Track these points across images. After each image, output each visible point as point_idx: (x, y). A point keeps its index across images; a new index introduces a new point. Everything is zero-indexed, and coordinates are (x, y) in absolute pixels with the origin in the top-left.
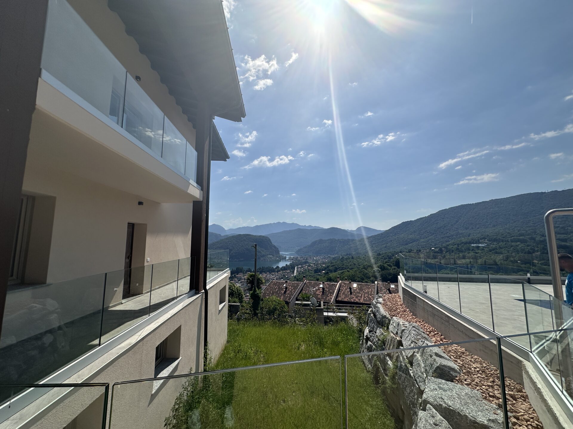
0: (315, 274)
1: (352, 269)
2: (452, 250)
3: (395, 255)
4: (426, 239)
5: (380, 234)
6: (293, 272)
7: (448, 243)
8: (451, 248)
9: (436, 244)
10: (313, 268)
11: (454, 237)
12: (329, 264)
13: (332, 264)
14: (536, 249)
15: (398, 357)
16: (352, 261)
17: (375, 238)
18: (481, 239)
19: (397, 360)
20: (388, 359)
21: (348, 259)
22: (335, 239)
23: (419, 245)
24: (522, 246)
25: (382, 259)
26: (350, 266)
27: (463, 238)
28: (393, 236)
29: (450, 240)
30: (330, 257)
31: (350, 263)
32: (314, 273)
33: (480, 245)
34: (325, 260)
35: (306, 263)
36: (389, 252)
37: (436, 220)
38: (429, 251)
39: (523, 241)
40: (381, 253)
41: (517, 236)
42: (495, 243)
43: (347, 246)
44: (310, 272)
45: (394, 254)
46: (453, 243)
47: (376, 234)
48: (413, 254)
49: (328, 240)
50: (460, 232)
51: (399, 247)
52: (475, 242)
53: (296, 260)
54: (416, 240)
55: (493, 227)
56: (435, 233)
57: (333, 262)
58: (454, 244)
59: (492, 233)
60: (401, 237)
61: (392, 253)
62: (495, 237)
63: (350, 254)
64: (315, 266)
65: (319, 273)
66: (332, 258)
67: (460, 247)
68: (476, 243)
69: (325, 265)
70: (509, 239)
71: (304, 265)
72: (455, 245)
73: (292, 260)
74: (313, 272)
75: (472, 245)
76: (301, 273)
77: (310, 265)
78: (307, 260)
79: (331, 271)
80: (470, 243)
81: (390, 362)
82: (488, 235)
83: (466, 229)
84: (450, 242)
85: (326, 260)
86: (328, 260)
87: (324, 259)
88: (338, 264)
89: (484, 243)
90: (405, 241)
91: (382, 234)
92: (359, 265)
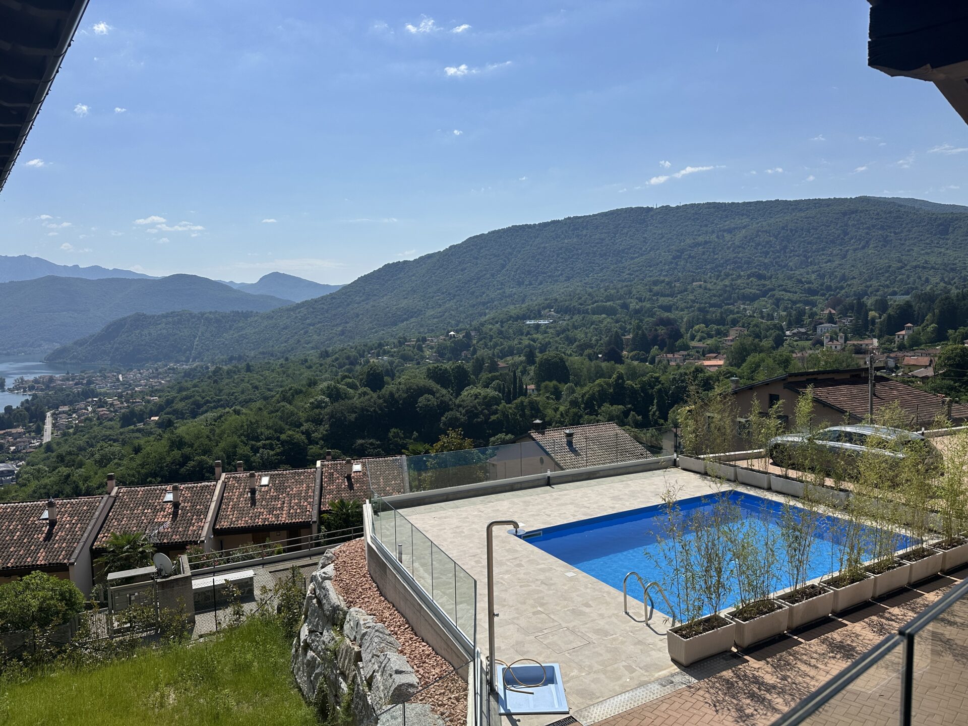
0: (126, 429)
1: (247, 402)
2: (490, 336)
3: (366, 353)
4: (440, 310)
5: (328, 296)
6: (39, 431)
7: (483, 319)
8: (488, 331)
9: (459, 322)
10: (116, 411)
11: (495, 303)
12: (174, 394)
13: (184, 393)
14: (628, 327)
15: (355, 677)
16: (246, 380)
17: (313, 308)
18: (544, 308)
19: (353, 681)
20: (342, 680)
21: (234, 372)
22: (190, 314)
23: (422, 326)
24: (608, 323)
25: (333, 366)
26: (243, 392)
27: (512, 307)
28: (363, 301)
29: (487, 311)
30: (173, 369)
31: (243, 385)
32: (121, 427)
33: (542, 322)
34: (156, 380)
35: (87, 394)
36: (352, 348)
37: (460, 262)
38: (444, 340)
39: (611, 312)
40: (330, 349)
41: (602, 301)
42: (567, 317)
43: (232, 332)
44: (106, 423)
45: (364, 351)
46: (493, 319)
47: (317, 295)
48: (409, 348)
49: (164, 316)
50: (508, 291)
51: (376, 332)
52: (533, 315)
53: (48, 387)
54: (415, 313)
55: (566, 280)
56: (459, 295)
57: (185, 384)
58: (494, 321)
59: (563, 293)
60: (382, 304)
61: (359, 348)
62: (567, 303)
63: (240, 358)
64: (122, 403)
65: (141, 425)
66: (183, 374)
67: (506, 326)
68: (534, 318)
69: (159, 397)
70: (590, 307)
71: (82, 405)
72: (497, 323)
73: (31, 388)
74: (116, 424)
75: (528, 322)
76: (71, 431)
77: (106, 403)
78: (92, 386)
79: (180, 415)
80: (525, 317)
81: (344, 685)
82: (556, 300)
83: (520, 284)
84: (487, 316)
85: (162, 379)
86: (169, 381)
87: (153, 378)
88: (203, 391)
89: (548, 317)
90: (390, 315)
91: (334, 298)
92: (269, 390)
